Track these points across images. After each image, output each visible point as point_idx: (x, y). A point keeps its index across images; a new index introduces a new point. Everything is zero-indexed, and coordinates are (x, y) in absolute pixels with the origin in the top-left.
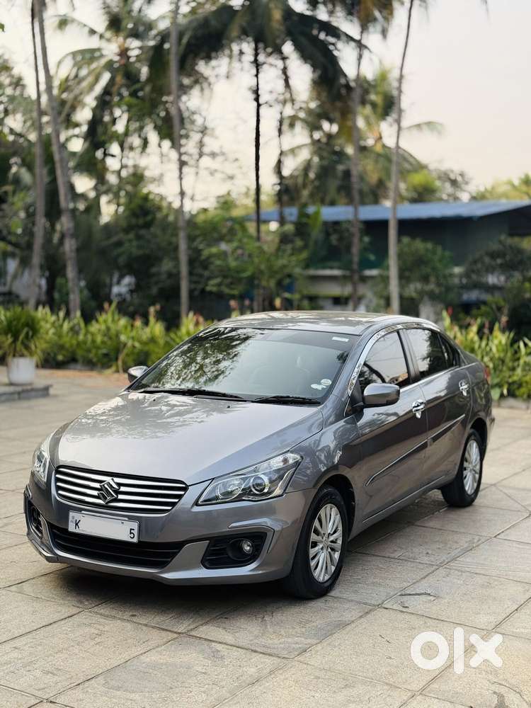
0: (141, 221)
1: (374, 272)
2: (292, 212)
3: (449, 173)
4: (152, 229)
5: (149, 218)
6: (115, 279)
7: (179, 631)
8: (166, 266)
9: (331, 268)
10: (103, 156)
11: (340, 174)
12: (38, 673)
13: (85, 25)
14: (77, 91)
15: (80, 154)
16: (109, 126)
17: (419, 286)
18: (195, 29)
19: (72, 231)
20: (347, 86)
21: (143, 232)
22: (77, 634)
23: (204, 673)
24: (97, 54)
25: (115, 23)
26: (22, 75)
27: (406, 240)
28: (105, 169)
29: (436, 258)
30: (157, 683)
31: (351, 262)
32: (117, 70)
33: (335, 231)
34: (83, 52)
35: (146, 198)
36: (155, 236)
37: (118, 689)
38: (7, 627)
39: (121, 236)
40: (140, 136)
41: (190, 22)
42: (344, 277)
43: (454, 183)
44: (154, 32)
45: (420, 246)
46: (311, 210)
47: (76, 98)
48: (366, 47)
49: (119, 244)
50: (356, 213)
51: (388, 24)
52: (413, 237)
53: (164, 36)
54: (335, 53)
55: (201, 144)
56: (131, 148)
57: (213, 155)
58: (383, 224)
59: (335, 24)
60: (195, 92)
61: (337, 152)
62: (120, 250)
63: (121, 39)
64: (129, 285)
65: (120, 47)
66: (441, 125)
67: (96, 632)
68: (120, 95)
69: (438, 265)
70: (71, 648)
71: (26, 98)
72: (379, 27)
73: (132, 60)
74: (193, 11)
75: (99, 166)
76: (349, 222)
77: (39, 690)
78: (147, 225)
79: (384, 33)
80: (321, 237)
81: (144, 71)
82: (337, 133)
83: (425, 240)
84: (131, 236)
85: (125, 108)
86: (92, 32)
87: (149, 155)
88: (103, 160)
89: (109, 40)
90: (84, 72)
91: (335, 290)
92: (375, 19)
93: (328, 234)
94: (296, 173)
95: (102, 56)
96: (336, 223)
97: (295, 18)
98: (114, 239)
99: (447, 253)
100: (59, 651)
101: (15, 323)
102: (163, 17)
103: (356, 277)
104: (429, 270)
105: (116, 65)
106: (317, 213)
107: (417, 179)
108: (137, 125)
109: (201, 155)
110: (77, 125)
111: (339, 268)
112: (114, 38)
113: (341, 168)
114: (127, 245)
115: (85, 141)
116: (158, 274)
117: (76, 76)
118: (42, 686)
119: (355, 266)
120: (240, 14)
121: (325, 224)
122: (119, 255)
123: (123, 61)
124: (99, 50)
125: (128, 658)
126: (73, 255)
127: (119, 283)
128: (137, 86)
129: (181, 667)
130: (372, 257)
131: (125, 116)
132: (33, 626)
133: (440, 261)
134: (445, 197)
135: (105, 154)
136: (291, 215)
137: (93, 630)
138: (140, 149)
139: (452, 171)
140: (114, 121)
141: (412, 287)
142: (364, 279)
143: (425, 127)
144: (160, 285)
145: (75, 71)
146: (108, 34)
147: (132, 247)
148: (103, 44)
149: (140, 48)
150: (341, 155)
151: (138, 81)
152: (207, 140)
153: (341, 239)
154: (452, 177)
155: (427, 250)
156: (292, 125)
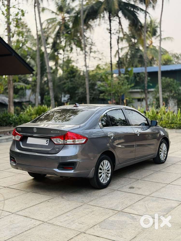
0: (72, 76)
1: (152, 90)
2: (123, 70)
3: (176, 54)
4: (76, 78)
5: (74, 74)
6: (63, 95)
7: (118, 210)
8: (81, 90)
9: (137, 89)
10: (57, 54)
11: (139, 57)
12: (77, 224)
13: (50, 10)
14: (48, 33)
15: (50, 54)
16: (59, 44)
17: (168, 94)
18: (89, 10)
19: (51, 80)
20: (142, 26)
21: (72, 79)
22: (86, 211)
23: (131, 224)
24: (55, 20)
25: (61, 9)
26: (30, 28)
27: (164, 78)
28: (58, 58)
29: (174, 84)
30: (117, 227)
31: (144, 86)
32: (62, 25)
33: (138, 76)
34: (50, 19)
35: (72, 67)
36: (76, 80)
37: (105, 229)
38: (62, 209)
39: (65, 81)
40: (70, 47)
41: (87, 7)
42: (142, 92)
43: (178, 58)
44: (74, 11)
45: (168, 80)
46: (129, 69)
47: (48, 35)
48: (148, 12)
49: (65, 83)
50: (146, 70)
51: (155, 4)
52: (166, 77)
53: (78, 13)
54: (137, 15)
55: (91, 49)
56: (67, 51)
57: (95, 52)
58: (156, 73)
59: (136, 5)
60: (88, 31)
61: (137, 49)
62: (65, 85)
63: (62, 15)
64: (68, 97)
65: (62, 17)
66: (172, 38)
67: (91, 210)
68: (63, 33)
69: (175, 86)
70: (85, 216)
71: (31, 36)
72: (152, 6)
73: (66, 21)
74: (87, 4)
75: (56, 57)
76: (143, 73)
77: (79, 229)
78: (74, 77)
79: (153, 7)
80: (133, 78)
81: (71, 25)
82: (137, 42)
83: (170, 78)
84: (68, 80)
85: (64, 37)
86: (53, 12)
87: (73, 53)
88: (57, 56)
89: (58, 15)
90: (50, 26)
91: (138, 96)
92: (150, 3)
93: (135, 77)
94: (123, 57)
95: (57, 20)
96: (138, 73)
97: (122, 4)
98: (62, 82)
99: (178, 82)
100: (81, 217)
101: (39, 111)
102: (76, 6)
103: (146, 92)
104: (172, 88)
105: (61, 23)
106: (132, 70)
107: (165, 57)
108: (69, 43)
109: (91, 52)
110: (49, 44)
111: (140, 89)
112: (60, 14)
113: (139, 54)
114: (67, 84)
115: (51, 49)
116: (78, 93)
117: (48, 28)
118: (80, 228)
119: (146, 88)
120: (104, 4)
121: (134, 74)
122: (65, 87)
123: (64, 22)
124: (55, 18)
125: (104, 219)
126: (52, 88)
127: (64, 96)
128: (68, 30)
129: (123, 222)
130: (151, 85)
131: (65, 40)
132: (70, 209)
133: (176, 85)
134: (174, 63)
135: (58, 54)
136: (123, 71)
137: (90, 210)
138: (70, 51)
139: (177, 54)
140: (61, 42)
141: (166, 94)
142: (149, 92)
143: (166, 39)
144: (79, 97)
145: (47, 25)
146: (58, 13)
147: (69, 84)
148: (56, 16)
149: (69, 17)
150: (138, 50)
151: (69, 28)
152: (93, 47)
153: (140, 79)
154: (177, 56)
155: (171, 81)
156: (122, 40)
